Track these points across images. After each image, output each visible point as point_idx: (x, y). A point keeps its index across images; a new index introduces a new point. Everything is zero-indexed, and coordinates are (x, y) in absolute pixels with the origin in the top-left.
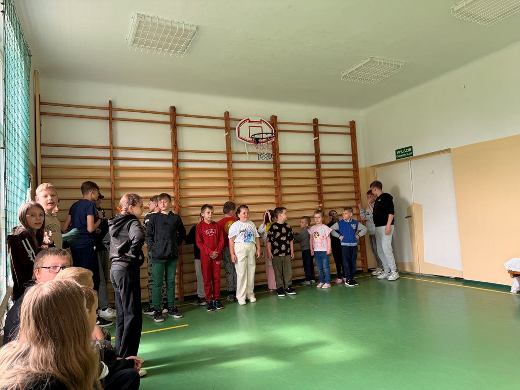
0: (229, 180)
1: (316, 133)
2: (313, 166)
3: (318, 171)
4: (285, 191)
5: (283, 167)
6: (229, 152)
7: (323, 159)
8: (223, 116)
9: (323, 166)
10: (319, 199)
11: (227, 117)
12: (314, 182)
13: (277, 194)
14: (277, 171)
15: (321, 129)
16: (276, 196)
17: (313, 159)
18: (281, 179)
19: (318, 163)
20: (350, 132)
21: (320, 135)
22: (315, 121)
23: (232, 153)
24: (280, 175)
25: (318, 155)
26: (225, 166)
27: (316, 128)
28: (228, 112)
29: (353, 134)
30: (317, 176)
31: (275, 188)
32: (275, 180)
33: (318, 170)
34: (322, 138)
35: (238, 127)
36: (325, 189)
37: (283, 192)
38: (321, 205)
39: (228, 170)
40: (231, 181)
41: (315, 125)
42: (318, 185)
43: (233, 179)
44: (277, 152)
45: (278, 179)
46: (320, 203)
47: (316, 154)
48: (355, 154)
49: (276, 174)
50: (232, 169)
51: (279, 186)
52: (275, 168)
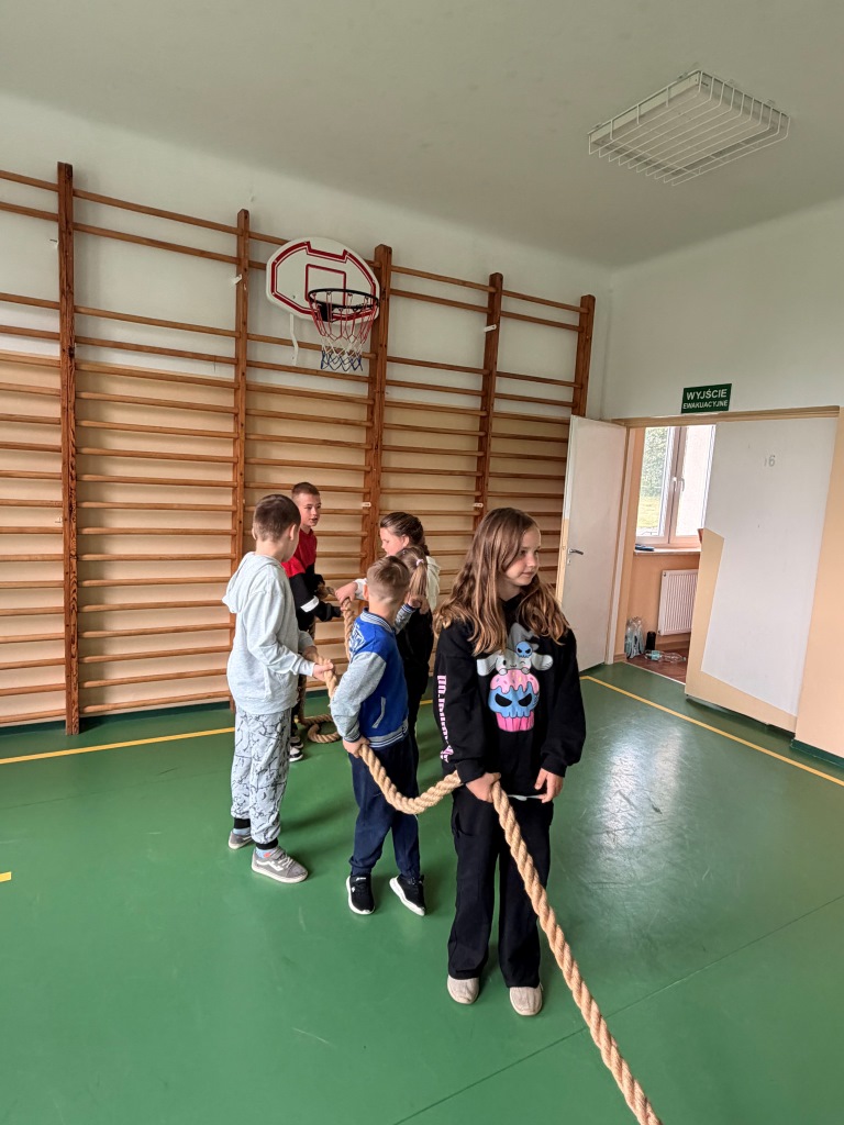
0: (236, 415)
1: (493, 313)
2: (474, 403)
3: (485, 417)
4: (394, 460)
5: (394, 394)
6: (243, 333)
7: (502, 386)
8: (233, 223)
9: (500, 406)
10: (478, 489)
11: (244, 228)
12: (471, 444)
13: (368, 469)
14: (375, 404)
15: (508, 305)
16: (367, 473)
17: (474, 383)
18: (384, 427)
19: (487, 394)
20: (577, 324)
21: (502, 320)
22: (496, 279)
23: (248, 337)
24: (381, 415)
25: (491, 373)
26: (227, 373)
27: (494, 300)
28: (246, 212)
29: (584, 330)
30: (481, 430)
31: (367, 451)
32: (368, 428)
33: (484, 414)
34: (509, 331)
35: (274, 264)
36: (495, 465)
37: (385, 464)
38: (480, 505)
39: (236, 386)
40: (242, 417)
41: (493, 290)
42: (481, 454)
43: (246, 414)
44: (380, 351)
45: (376, 428)
46: (477, 499)
47: (486, 372)
48: (580, 384)
49: (372, 413)
50: (247, 385)
51: (376, 448)
52: (372, 396)
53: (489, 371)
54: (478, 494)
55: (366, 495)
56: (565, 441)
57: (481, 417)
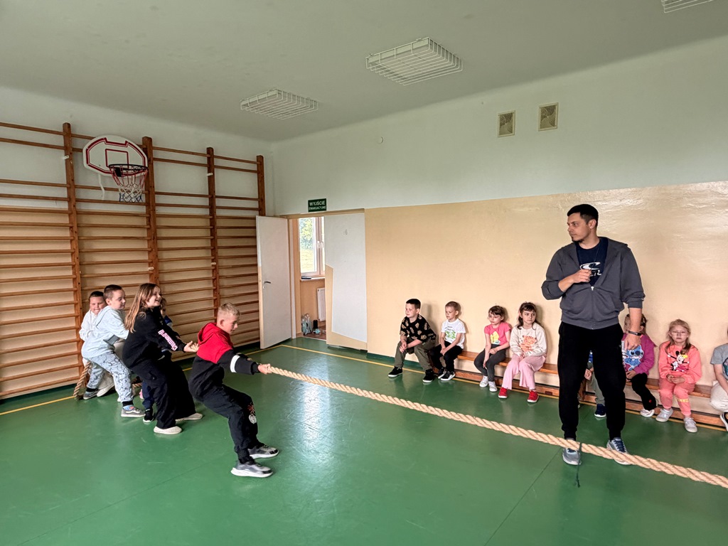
0: (71, 227)
1: (211, 167)
2: (206, 212)
3: (213, 218)
4: (165, 244)
5: (160, 210)
6: (71, 185)
7: (219, 202)
8: (61, 130)
9: (219, 213)
10: (212, 256)
11: (67, 131)
12: (206, 233)
13: (150, 249)
14: (151, 216)
15: (217, 162)
16: (149, 252)
17: (206, 202)
18: (157, 227)
19: (212, 207)
20: (256, 169)
21: (215, 170)
22: (210, 151)
23: (76, 187)
24: (155, 222)
26: (64, 206)
27: (210, 160)
28: (69, 125)
29: (260, 173)
30: (211, 225)
31: (148, 240)
32: (148, 229)
33: (211, 217)
34: (220, 175)
35: (87, 150)
36: (221, 243)
37: (159, 246)
38: (215, 263)
39: (70, 212)
40: (75, 229)
41: (209, 156)
42: (212, 237)
43: (78, 227)
44: (150, 190)
45: (153, 228)
46: (213, 261)
47: (210, 196)
48: (261, 199)
49: (149, 221)
50: (77, 212)
51: (154, 238)
52: (148, 212)
53: (212, 196)
54: (213, 258)
55: (150, 264)
56: (255, 228)
57: (210, 219)
